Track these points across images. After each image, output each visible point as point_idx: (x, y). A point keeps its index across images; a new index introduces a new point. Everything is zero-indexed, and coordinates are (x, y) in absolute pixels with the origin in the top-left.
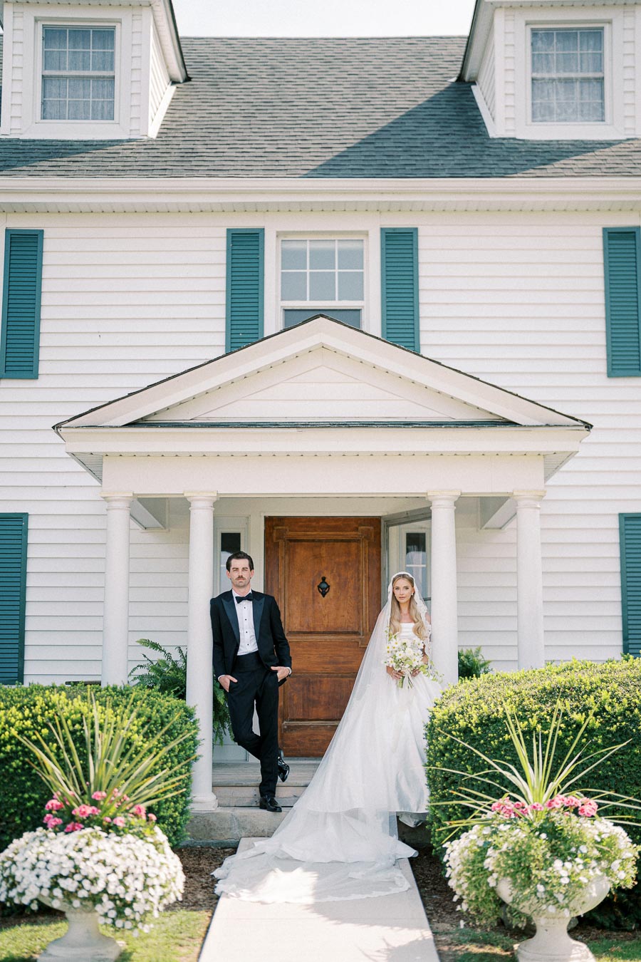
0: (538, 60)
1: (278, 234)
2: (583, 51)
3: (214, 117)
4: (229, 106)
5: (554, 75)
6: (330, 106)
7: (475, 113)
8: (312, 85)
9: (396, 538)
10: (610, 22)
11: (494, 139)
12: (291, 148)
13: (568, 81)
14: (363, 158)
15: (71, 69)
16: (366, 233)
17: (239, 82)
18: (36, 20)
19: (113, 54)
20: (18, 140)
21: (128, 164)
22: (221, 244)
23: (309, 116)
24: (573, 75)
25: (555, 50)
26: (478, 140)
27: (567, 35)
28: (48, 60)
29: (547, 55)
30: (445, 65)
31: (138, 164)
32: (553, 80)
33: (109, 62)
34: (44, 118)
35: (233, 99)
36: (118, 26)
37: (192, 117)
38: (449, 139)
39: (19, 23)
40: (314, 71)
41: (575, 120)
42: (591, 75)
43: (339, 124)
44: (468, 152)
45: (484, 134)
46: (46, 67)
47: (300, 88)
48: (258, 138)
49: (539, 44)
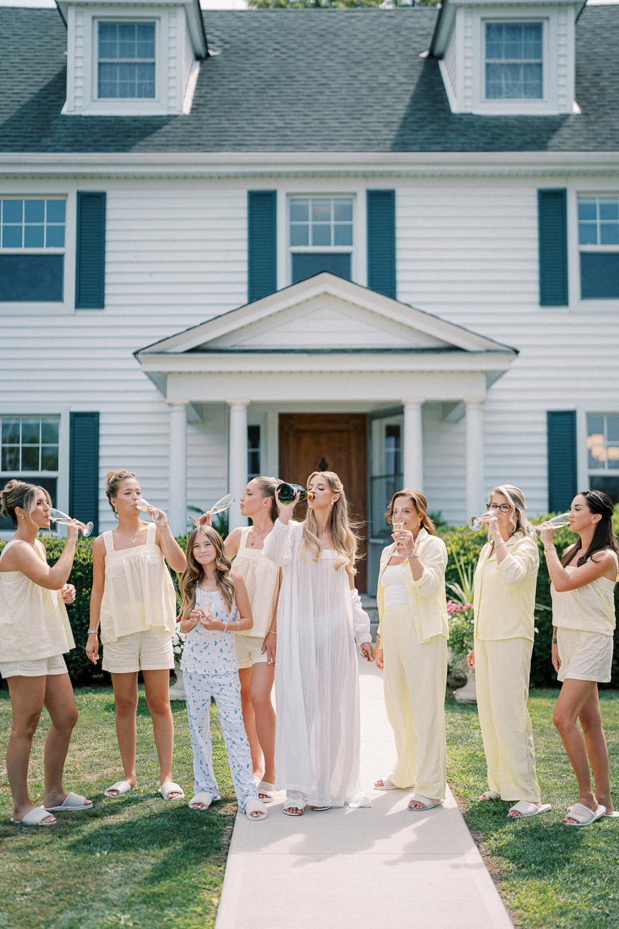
0: (491, 50)
1: (288, 195)
2: (525, 41)
3: (234, 93)
4: (244, 82)
5: (504, 61)
6: (325, 81)
7: (441, 88)
8: (310, 60)
9: (378, 428)
10: (548, 19)
11: (455, 115)
12: (297, 124)
13: (515, 66)
14: (352, 133)
15: (120, 57)
16: (355, 194)
17: (250, 56)
18: (94, 18)
19: (153, 46)
20: (81, 116)
21: (170, 139)
22: (244, 203)
23: (308, 92)
24: (518, 61)
25: (504, 40)
26: (442, 115)
27: (514, 28)
28: (102, 51)
29: (498, 45)
30: (418, 39)
31: (178, 138)
32: (502, 65)
33: (150, 51)
34: (100, 96)
35: (246, 74)
36: (157, 22)
37: (215, 93)
38: (419, 115)
39: (80, 21)
40: (310, 46)
41: (520, 97)
42: (532, 61)
43: (333, 99)
44: (434, 127)
45: (447, 109)
46: (101, 55)
47: (301, 63)
48: (269, 113)
49: (492, 35)
